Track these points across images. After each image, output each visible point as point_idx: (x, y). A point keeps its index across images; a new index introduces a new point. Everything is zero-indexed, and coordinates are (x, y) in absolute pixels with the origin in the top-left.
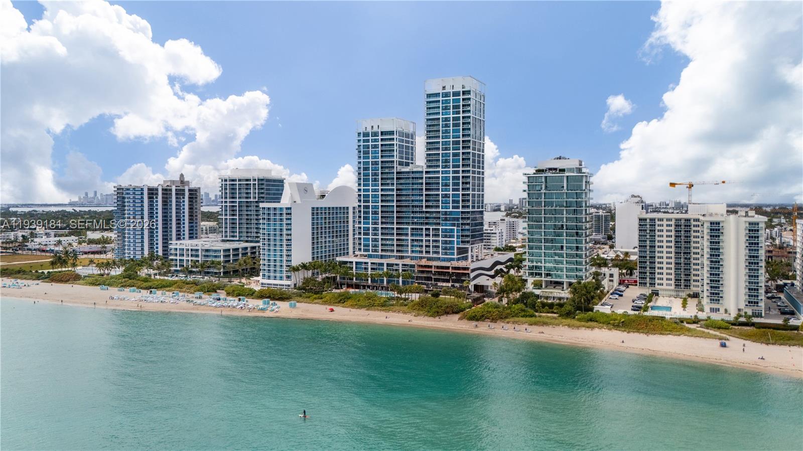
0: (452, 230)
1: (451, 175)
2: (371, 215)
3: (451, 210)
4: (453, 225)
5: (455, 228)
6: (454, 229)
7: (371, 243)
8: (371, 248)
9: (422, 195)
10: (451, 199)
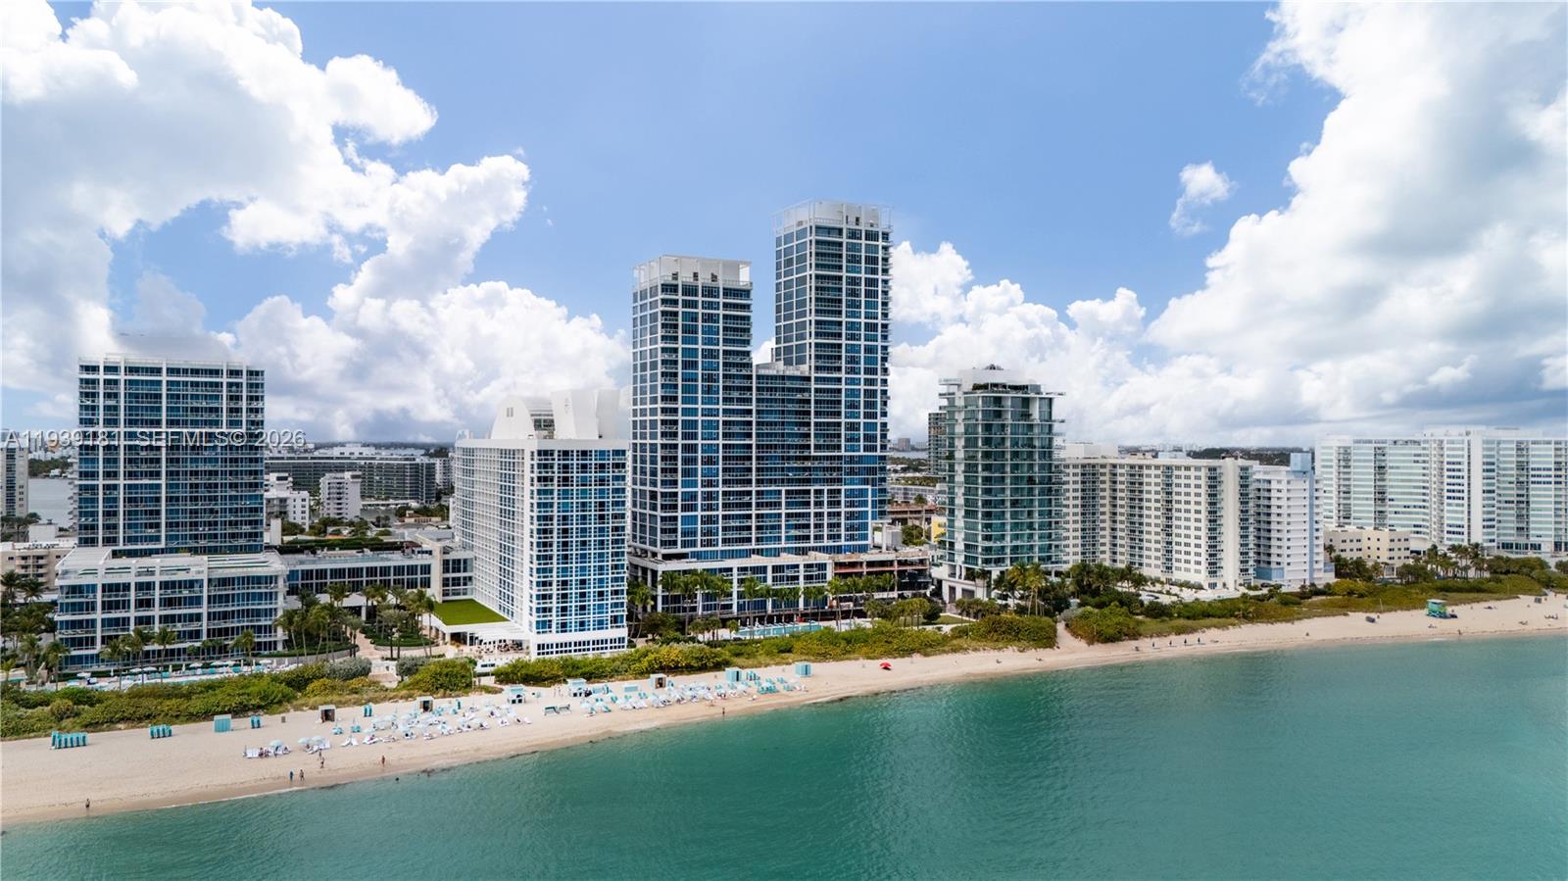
0: (863, 493)
1: (862, 387)
2: (699, 466)
3: (862, 453)
4: (866, 482)
5: (869, 487)
6: (867, 489)
7: (699, 526)
8: (699, 538)
9: (809, 424)
10: (862, 432)
